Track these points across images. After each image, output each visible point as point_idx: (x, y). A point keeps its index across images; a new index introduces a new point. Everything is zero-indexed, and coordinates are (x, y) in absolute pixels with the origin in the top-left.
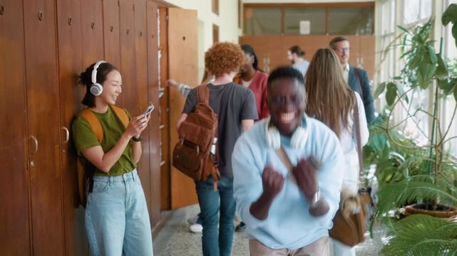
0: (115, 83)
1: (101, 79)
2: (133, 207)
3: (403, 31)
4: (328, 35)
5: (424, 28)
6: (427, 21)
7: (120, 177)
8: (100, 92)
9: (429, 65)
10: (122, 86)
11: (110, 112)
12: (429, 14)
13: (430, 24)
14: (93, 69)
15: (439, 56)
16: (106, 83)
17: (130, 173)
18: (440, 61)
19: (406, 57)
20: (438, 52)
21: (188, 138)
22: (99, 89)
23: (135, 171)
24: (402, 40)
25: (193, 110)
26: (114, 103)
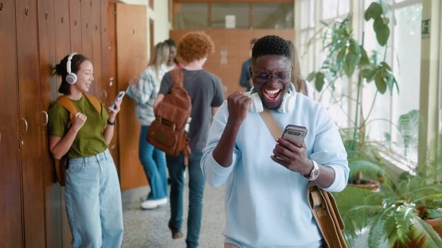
0: (88, 72)
1: (75, 69)
2: (105, 184)
3: (323, 25)
4: (252, 29)
5: (343, 23)
6: (346, 17)
7: (94, 157)
8: (75, 81)
9: (353, 56)
10: (93, 74)
11: (84, 99)
12: (347, 11)
13: (349, 19)
14: (67, 60)
15: (361, 47)
16: (79, 72)
17: (103, 154)
18: (363, 52)
19: (327, 49)
20: (360, 44)
21: (165, 117)
22: (74, 78)
23: (107, 151)
24: (323, 35)
25: (170, 92)
26: (87, 90)
